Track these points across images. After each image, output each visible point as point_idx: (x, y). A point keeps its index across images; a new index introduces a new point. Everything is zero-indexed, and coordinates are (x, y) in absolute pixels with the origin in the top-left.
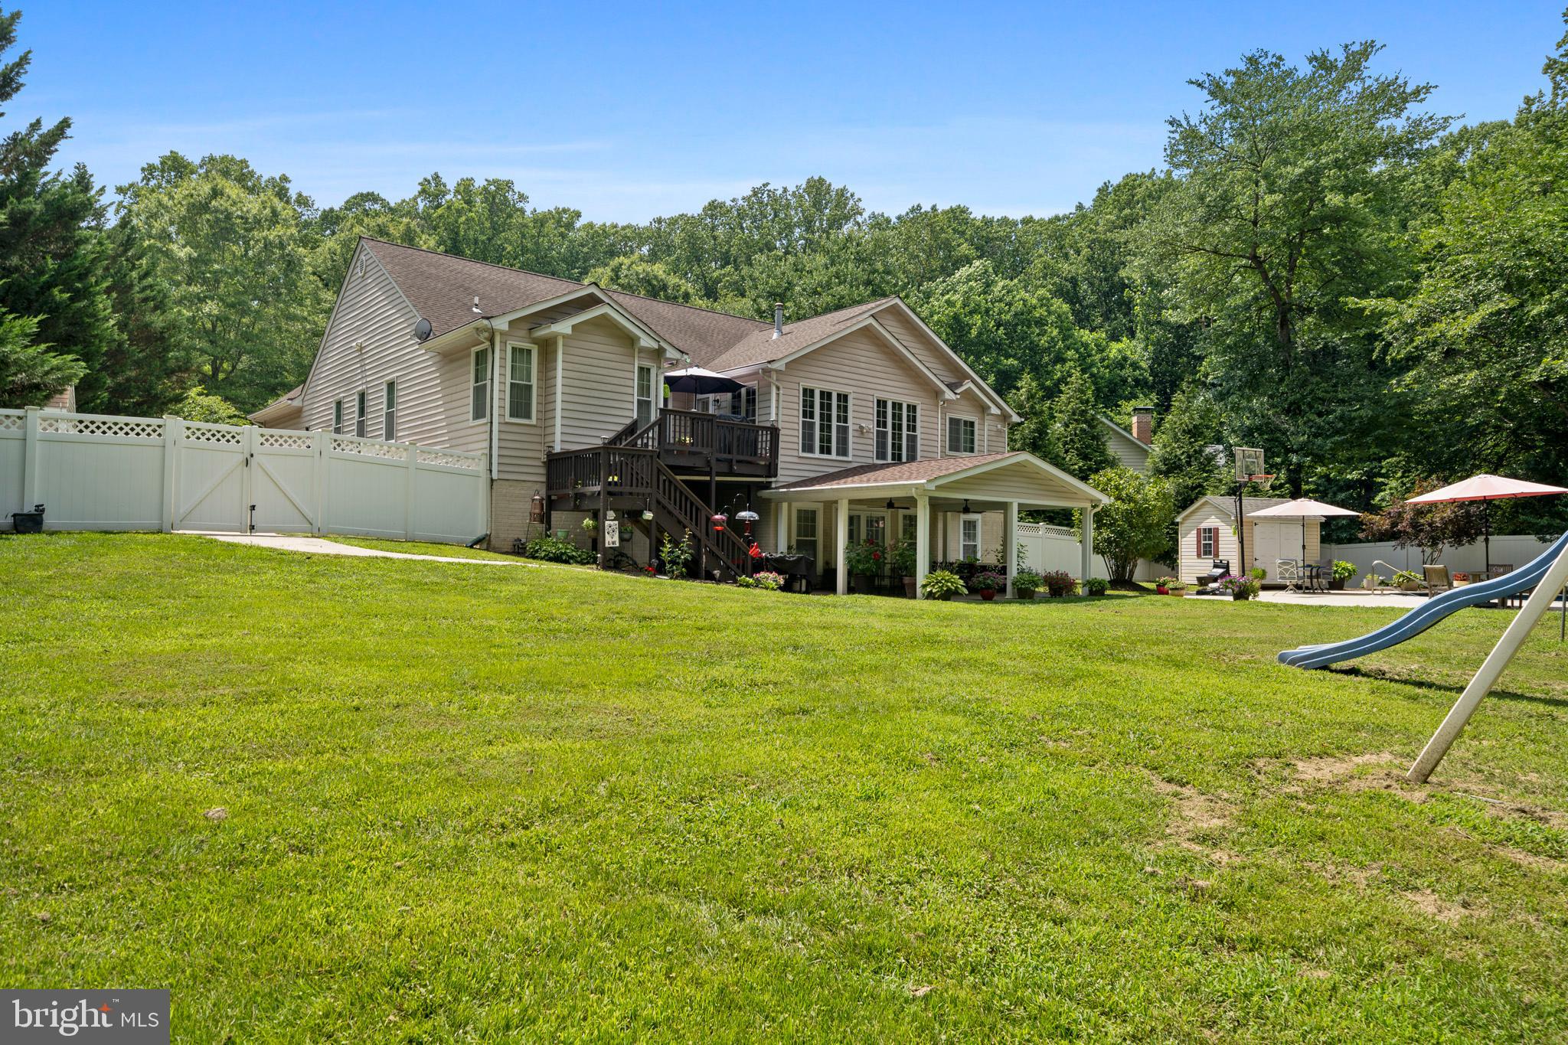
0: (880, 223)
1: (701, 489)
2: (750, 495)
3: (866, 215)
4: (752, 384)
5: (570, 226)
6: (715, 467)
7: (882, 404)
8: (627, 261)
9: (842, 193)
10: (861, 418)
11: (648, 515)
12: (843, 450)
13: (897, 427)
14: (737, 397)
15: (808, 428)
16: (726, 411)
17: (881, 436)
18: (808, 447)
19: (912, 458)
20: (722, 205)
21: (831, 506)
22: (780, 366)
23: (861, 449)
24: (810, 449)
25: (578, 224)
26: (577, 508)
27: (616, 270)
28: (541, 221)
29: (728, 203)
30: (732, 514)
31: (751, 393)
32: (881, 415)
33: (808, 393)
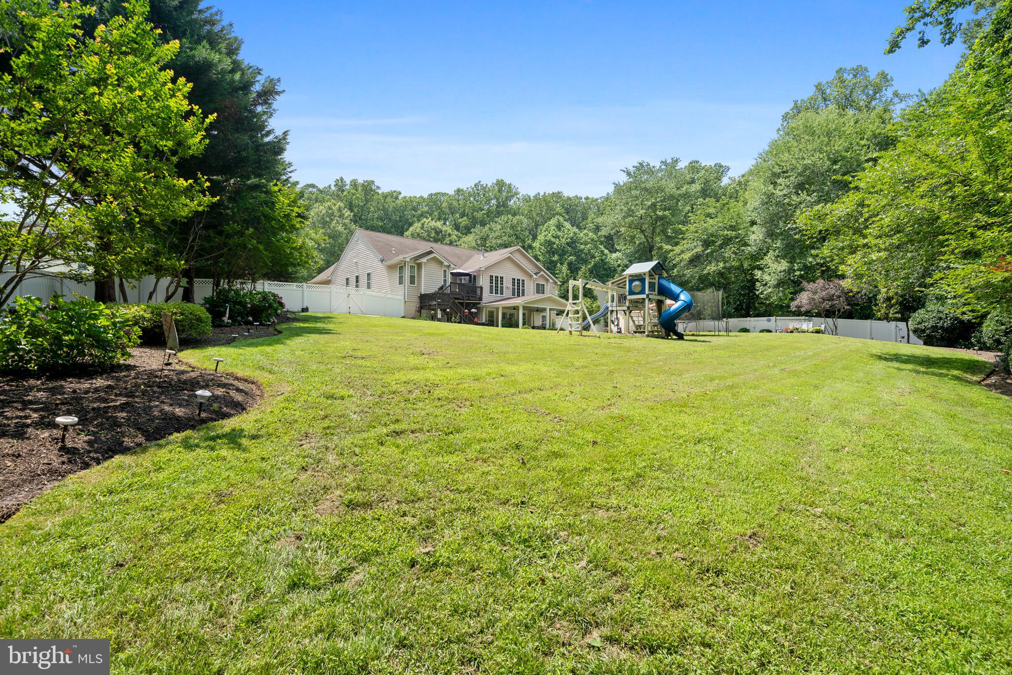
0: (527, 199)
1: (462, 304)
2: (475, 305)
3: (521, 195)
4: (475, 274)
5: (397, 198)
6: (465, 298)
7: (514, 279)
8: (427, 221)
9: (510, 185)
10: (507, 284)
11: (448, 310)
12: (502, 293)
13: (518, 286)
14: (471, 277)
15: (491, 287)
16: (467, 282)
17: (514, 289)
18: (491, 292)
19: (523, 295)
20: (462, 190)
21: (497, 309)
22: (483, 269)
23: (507, 293)
24: (492, 293)
25: (400, 197)
26: (429, 309)
27: (423, 224)
28: (385, 196)
29: (465, 189)
30: (469, 310)
31: (475, 276)
32: (514, 283)
33: (491, 277)
